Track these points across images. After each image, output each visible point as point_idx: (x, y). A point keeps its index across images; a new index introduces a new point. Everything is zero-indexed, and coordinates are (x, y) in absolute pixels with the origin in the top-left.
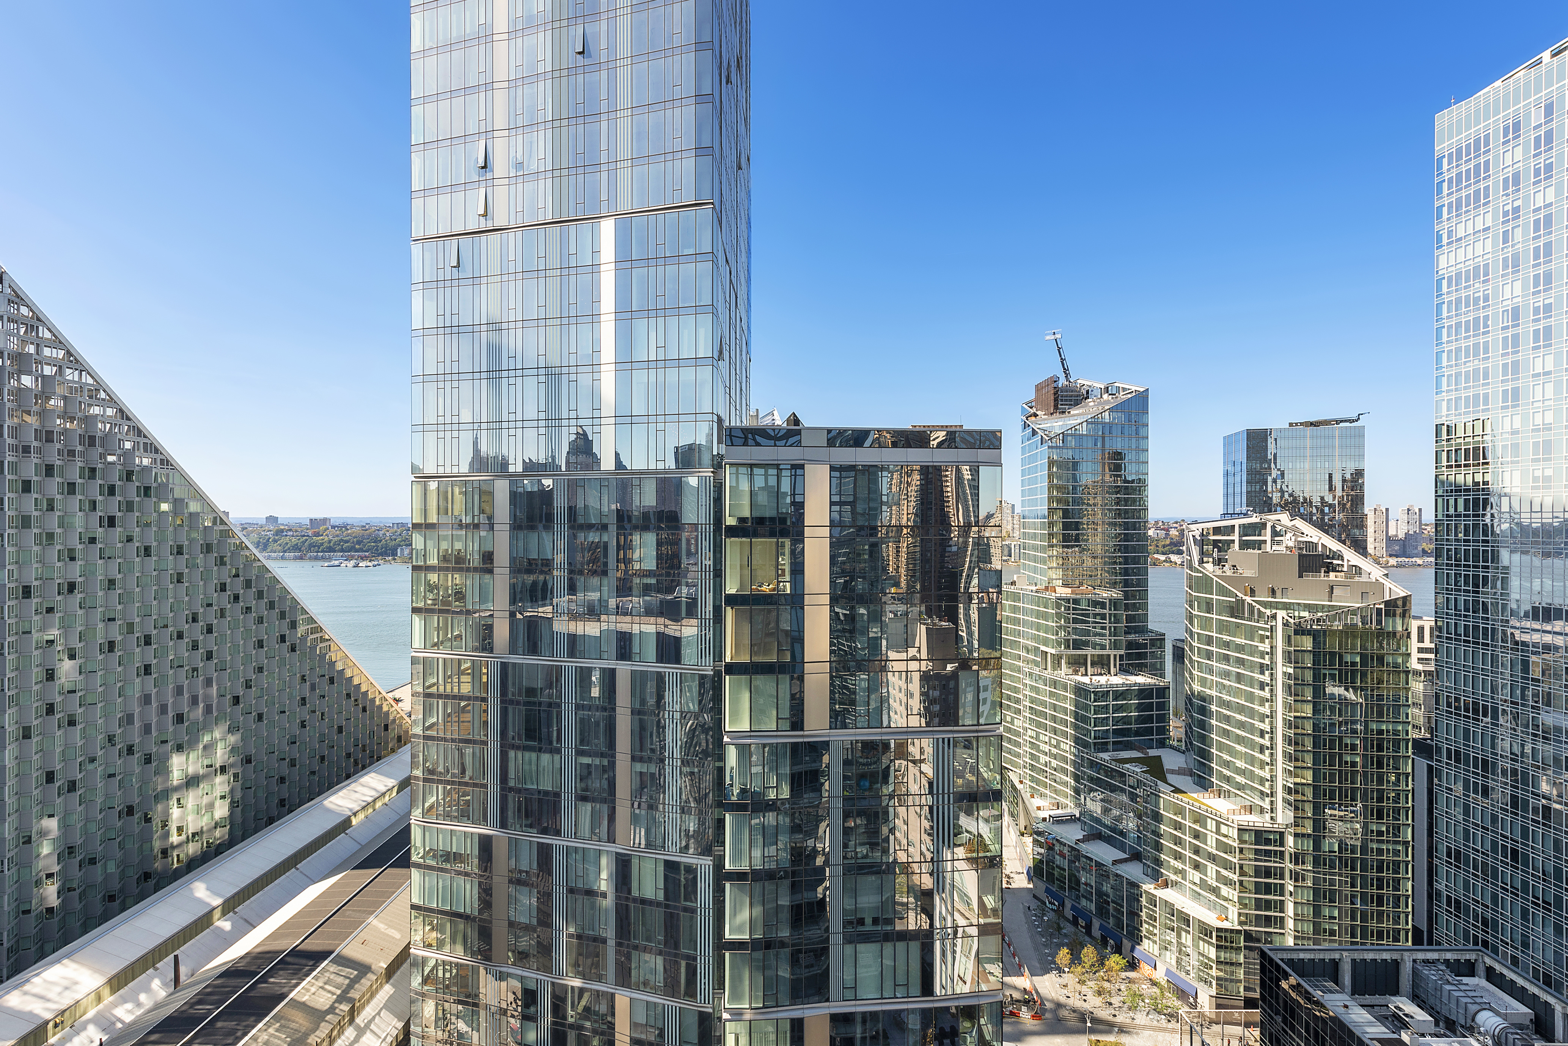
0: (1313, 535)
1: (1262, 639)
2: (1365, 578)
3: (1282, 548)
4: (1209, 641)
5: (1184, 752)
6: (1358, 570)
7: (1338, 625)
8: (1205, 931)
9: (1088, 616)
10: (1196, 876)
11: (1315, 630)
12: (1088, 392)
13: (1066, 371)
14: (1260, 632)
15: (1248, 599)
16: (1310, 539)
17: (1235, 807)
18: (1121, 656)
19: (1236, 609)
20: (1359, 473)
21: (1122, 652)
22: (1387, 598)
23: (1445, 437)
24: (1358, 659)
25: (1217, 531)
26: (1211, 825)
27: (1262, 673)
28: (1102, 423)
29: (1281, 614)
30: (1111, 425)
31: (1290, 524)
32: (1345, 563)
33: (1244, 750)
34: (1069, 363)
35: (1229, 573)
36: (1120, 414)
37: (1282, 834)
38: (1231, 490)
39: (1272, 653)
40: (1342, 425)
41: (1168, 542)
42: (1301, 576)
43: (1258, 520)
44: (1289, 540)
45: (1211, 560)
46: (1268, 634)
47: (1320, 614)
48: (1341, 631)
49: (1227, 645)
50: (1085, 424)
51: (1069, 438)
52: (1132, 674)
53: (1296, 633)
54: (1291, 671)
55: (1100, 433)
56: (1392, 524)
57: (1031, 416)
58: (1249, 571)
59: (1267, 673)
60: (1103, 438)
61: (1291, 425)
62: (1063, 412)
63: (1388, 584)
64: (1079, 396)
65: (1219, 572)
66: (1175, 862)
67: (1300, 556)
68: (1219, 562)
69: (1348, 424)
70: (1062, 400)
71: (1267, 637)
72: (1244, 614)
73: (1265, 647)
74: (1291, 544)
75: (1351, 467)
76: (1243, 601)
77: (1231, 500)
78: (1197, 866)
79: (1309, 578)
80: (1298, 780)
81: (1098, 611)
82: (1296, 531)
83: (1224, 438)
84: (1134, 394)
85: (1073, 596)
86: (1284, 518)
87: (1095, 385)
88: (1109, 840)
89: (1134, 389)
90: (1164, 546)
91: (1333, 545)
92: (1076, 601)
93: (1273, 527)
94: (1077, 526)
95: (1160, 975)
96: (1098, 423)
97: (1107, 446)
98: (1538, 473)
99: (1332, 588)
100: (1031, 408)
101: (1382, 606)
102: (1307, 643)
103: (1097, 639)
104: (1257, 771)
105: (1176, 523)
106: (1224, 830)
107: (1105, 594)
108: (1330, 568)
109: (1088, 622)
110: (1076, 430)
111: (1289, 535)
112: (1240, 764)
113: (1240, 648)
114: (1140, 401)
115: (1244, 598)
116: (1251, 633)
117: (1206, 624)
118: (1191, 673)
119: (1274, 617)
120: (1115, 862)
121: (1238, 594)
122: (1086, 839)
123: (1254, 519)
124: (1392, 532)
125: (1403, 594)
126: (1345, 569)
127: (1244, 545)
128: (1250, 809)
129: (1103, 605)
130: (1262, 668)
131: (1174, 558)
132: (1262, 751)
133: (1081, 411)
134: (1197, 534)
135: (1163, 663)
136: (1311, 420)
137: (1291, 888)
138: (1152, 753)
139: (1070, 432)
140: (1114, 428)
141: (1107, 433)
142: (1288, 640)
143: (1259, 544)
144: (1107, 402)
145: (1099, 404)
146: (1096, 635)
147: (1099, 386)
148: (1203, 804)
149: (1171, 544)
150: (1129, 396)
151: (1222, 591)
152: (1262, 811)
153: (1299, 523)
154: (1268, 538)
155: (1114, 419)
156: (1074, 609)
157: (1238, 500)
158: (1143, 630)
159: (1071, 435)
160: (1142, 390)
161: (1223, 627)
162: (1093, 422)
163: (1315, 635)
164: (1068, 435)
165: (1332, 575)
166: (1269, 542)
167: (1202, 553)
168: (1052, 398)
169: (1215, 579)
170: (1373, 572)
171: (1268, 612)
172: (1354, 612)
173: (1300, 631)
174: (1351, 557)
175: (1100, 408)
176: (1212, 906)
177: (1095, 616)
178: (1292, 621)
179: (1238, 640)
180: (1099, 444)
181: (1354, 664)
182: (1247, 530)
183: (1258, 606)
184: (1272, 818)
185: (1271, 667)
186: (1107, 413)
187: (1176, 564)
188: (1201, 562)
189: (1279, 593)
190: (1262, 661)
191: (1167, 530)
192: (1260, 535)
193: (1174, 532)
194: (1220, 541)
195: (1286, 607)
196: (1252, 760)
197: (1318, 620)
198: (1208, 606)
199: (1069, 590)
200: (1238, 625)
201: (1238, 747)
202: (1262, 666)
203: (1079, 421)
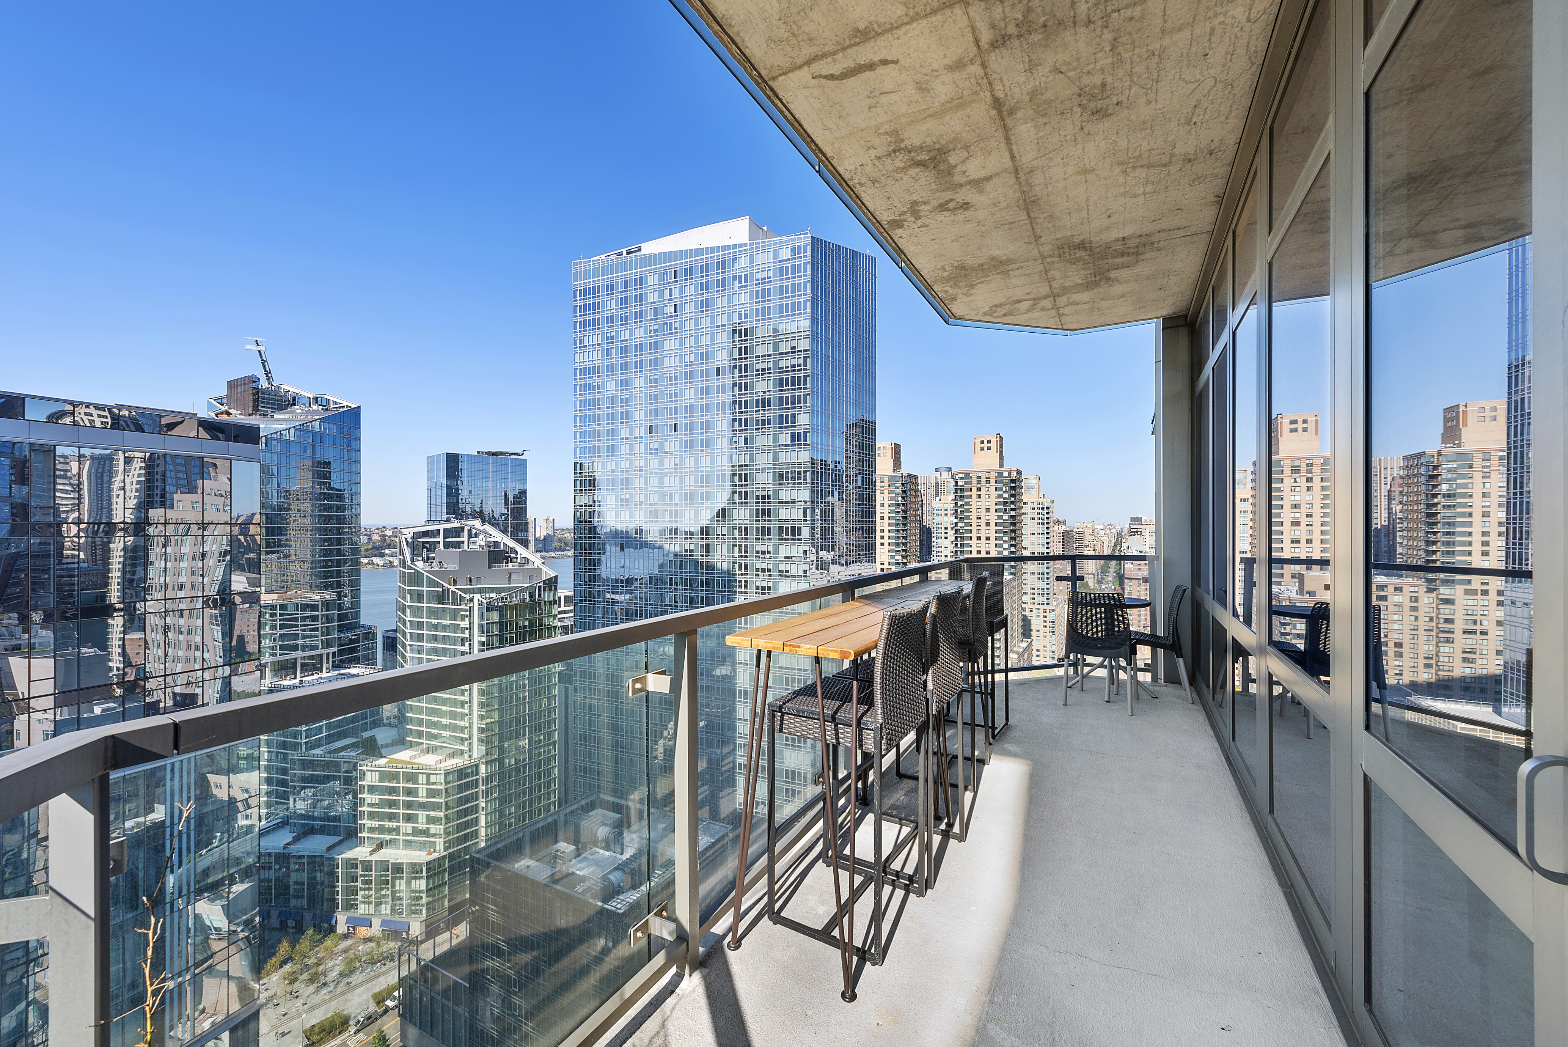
0: (497, 536)
1: (463, 618)
2: (530, 566)
3: (476, 547)
4: (420, 625)
5: (396, 726)
6: (527, 560)
7: (515, 601)
8: (415, 869)
9: (296, 620)
10: (407, 827)
11: (500, 607)
12: (294, 399)
13: (267, 373)
14: (462, 613)
15: (452, 588)
16: (495, 539)
17: (441, 758)
18: (334, 653)
19: (442, 597)
20: (523, 493)
21: (335, 649)
22: (544, 579)
23: (579, 471)
24: (527, 623)
25: (425, 534)
26: (422, 779)
27: (463, 645)
28: (312, 432)
29: (477, 597)
30: (321, 435)
31: (482, 528)
32: (518, 556)
33: (448, 709)
34: (271, 365)
35: (436, 568)
36: (331, 426)
37: (477, 766)
38: (433, 501)
39: (470, 628)
40: (513, 457)
41: (370, 546)
42: (490, 567)
43: (458, 525)
44: (481, 540)
45: (420, 558)
46: (468, 613)
47: (503, 594)
48: (516, 605)
49: (435, 627)
50: (292, 431)
51: (274, 442)
52: (345, 668)
53: (488, 610)
54: (484, 639)
55: (310, 441)
56: (537, 529)
57: (222, 413)
58: (451, 566)
59: (466, 644)
60: (314, 447)
61: (479, 452)
62: (264, 415)
63: (545, 569)
64: (285, 401)
65: (428, 569)
66: (390, 823)
67: (489, 551)
68: (427, 560)
69: (516, 457)
70: (263, 402)
71: (467, 616)
72: (449, 600)
73: (465, 624)
74: (483, 543)
75: (519, 487)
76: (449, 590)
77: (433, 509)
78: (409, 818)
79: (496, 568)
80: (489, 721)
81: (309, 614)
82: (485, 532)
83: (428, 458)
84: (345, 409)
85: (281, 602)
86: (477, 523)
87: (302, 393)
88: (322, 831)
89: (345, 404)
90: (367, 550)
91: (511, 543)
92: (283, 607)
93: (470, 531)
94: (281, 532)
95: (376, 929)
96: (307, 431)
97: (318, 454)
98: (623, 497)
99: (510, 574)
100: (222, 405)
101: (541, 584)
102: (495, 616)
103: (308, 642)
104: (459, 723)
105: (378, 529)
106: (433, 779)
107: (316, 597)
108: (509, 560)
109: (297, 626)
110: (281, 435)
111: (481, 537)
112: (445, 721)
113: (445, 628)
114: (354, 414)
115: (449, 587)
116: (454, 615)
117: (417, 612)
118: (404, 657)
119: (472, 600)
120: (329, 849)
121: (445, 584)
122: (296, 840)
123: (456, 524)
124: (537, 535)
125: (553, 575)
126: (518, 560)
127: (447, 545)
128: (453, 755)
129: (314, 608)
130: (463, 641)
131: (376, 560)
132: (462, 707)
133: (287, 416)
134: (409, 537)
135: (374, 654)
136: (493, 451)
137: (483, 805)
138: (366, 735)
139: (275, 436)
140: (325, 439)
141: (318, 441)
142: (481, 616)
143: (459, 544)
144: (316, 412)
145: (308, 412)
146: (305, 637)
147: (307, 395)
148: (415, 764)
149: (374, 548)
150: (342, 410)
151: (432, 583)
152: (462, 752)
153: (488, 528)
154: (465, 539)
155: (325, 429)
156: (281, 615)
157: (439, 509)
158: (357, 626)
159: (277, 439)
160: (354, 406)
161: (432, 613)
162: (302, 429)
163: (500, 609)
164: (272, 439)
165: (510, 565)
166: (466, 543)
167: (413, 553)
168: (251, 398)
169: (425, 573)
170: (536, 560)
171: (467, 597)
172: (524, 590)
173: (490, 608)
174: (521, 551)
175: (309, 417)
176: (422, 846)
177: (304, 619)
178: (484, 601)
179: (444, 622)
180: (309, 452)
181: (525, 627)
182: (448, 533)
183: (460, 593)
184: (470, 757)
185: (470, 639)
186: (317, 423)
187: (378, 565)
188: (412, 560)
189: (474, 581)
190: (463, 635)
191: (370, 536)
192: (459, 537)
193: (376, 537)
194: (427, 543)
195: (480, 591)
196: (454, 716)
197: (502, 598)
198: (420, 597)
199: (275, 596)
200: (444, 610)
201: (444, 708)
202: (463, 639)
203: (284, 426)
